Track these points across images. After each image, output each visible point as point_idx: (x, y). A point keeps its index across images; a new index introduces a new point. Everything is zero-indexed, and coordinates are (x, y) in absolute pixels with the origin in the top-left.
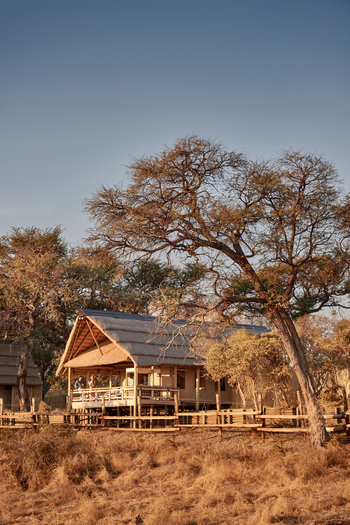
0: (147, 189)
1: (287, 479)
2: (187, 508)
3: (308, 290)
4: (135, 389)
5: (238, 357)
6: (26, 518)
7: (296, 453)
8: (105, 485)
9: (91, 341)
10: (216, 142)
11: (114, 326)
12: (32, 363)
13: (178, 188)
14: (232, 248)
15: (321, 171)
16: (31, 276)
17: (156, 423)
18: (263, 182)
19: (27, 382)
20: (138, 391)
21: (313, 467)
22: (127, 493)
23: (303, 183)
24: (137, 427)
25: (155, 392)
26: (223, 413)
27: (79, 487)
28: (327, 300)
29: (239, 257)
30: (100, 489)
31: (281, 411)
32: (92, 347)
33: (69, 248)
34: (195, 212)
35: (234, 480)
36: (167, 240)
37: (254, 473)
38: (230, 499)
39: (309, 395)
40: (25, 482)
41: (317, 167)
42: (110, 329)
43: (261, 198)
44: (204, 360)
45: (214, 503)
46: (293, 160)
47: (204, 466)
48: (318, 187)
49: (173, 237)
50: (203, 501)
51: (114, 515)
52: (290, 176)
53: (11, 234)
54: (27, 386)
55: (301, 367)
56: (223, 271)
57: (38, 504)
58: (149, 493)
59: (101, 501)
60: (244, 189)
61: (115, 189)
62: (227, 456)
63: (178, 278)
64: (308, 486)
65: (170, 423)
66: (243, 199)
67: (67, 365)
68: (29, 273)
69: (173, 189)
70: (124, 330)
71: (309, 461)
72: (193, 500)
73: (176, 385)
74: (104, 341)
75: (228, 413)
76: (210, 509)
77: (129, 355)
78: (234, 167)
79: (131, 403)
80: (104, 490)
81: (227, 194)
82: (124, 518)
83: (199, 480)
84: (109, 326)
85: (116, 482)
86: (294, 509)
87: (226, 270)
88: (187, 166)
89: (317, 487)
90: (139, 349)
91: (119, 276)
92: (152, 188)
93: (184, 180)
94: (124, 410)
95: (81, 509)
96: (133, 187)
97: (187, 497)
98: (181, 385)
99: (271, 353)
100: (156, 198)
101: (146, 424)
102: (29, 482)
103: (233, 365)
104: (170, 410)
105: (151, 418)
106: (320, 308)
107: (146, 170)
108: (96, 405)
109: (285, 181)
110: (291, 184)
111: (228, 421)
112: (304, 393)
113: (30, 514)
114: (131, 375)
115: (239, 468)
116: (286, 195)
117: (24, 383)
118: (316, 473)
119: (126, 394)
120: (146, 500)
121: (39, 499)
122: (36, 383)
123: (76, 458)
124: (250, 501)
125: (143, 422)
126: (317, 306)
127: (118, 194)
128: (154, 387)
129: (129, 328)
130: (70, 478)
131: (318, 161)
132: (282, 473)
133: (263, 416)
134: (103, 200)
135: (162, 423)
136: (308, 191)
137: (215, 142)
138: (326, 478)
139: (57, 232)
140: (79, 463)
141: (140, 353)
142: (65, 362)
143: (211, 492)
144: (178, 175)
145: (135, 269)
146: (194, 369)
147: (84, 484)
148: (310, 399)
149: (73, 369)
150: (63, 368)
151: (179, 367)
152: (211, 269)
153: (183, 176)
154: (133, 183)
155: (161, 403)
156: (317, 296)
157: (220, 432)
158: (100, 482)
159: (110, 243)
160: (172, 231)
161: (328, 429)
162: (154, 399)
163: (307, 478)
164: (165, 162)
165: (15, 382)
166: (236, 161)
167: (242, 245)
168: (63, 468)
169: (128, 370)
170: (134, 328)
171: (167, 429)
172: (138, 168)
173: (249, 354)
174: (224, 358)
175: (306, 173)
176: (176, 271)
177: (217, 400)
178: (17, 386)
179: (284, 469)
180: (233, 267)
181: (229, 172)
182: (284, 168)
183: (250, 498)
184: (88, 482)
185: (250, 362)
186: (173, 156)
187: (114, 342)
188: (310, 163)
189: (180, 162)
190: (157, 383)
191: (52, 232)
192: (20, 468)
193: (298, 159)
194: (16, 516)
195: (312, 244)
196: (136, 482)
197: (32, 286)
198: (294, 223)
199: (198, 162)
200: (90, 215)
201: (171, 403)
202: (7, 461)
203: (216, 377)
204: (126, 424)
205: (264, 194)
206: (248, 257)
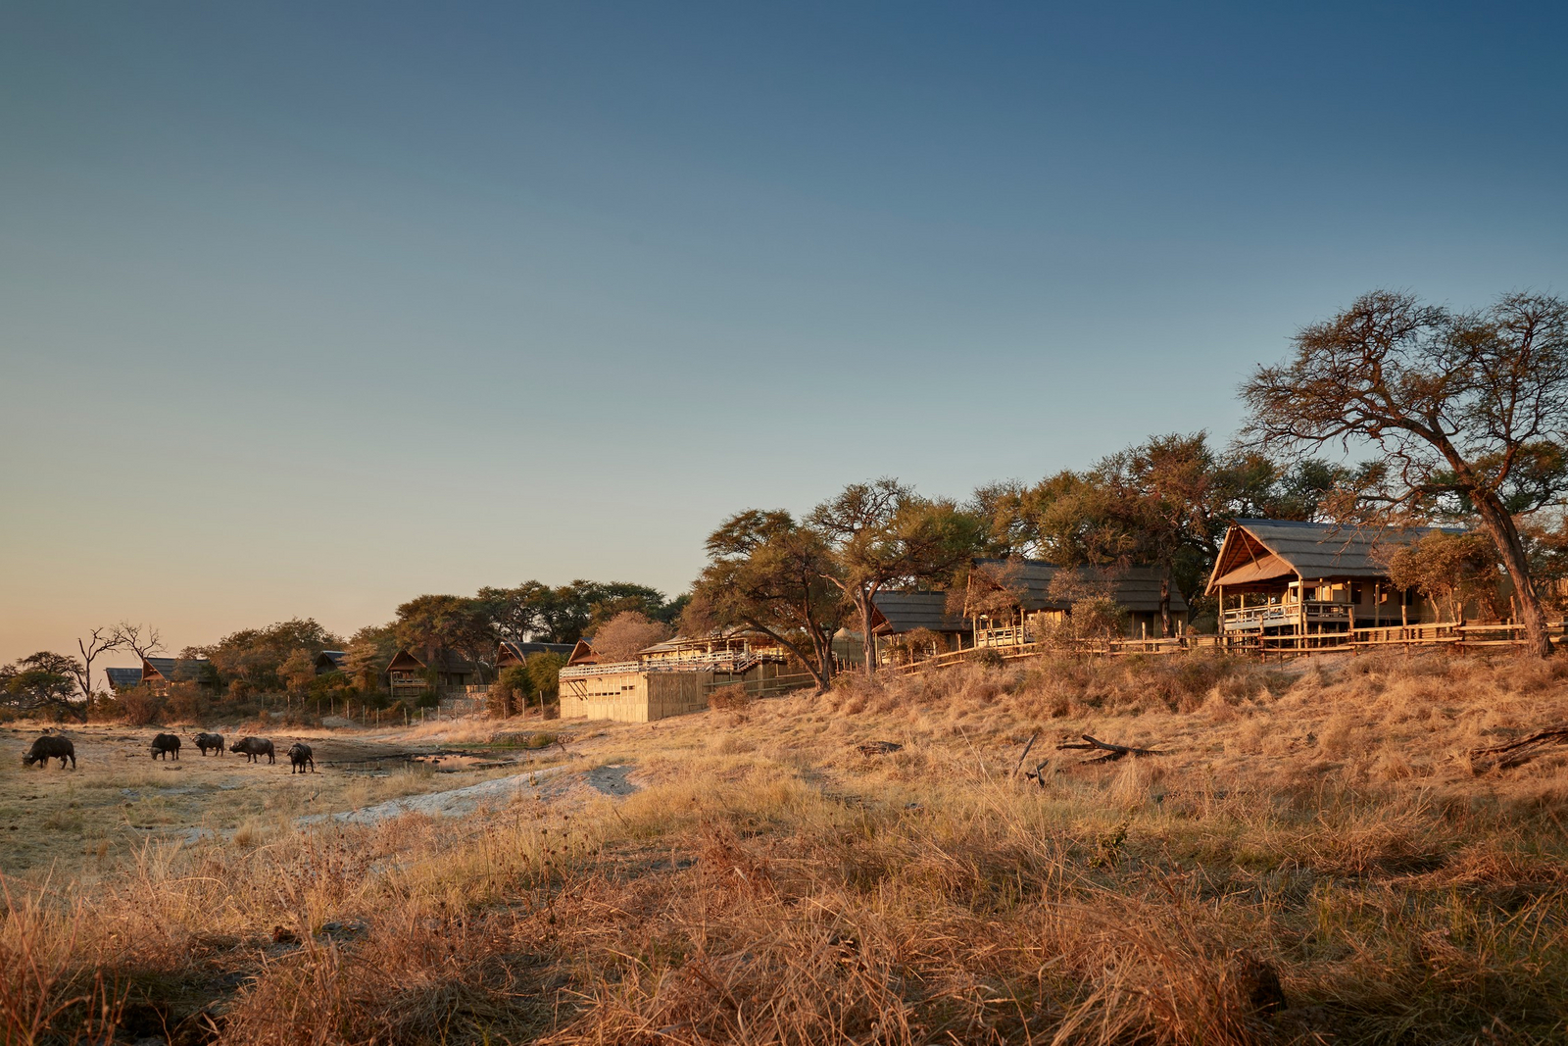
0: (1316, 365)
1: (1499, 693)
2: (1370, 725)
3: (1521, 487)
4: (1299, 605)
5: (1431, 562)
6: (1179, 737)
7: (1508, 667)
8: (1268, 705)
9: (1246, 555)
10: (1409, 294)
11: (1273, 536)
12: (1175, 588)
13: (1356, 359)
14: (1428, 428)
15: (1555, 315)
16: (1174, 488)
17: (1325, 642)
18: (1471, 340)
19: (1172, 608)
20: (1303, 607)
21: (1533, 680)
22: (1294, 713)
23: (1529, 334)
24: (1303, 646)
25: (1324, 608)
26: (1410, 627)
27: (1237, 708)
28: (1548, 497)
29: (1438, 438)
30: (1262, 710)
31: (1486, 622)
32: (1247, 561)
33: (1215, 455)
34: (1379, 388)
35: (1429, 696)
36: (1344, 422)
37: (1453, 689)
38: (1424, 715)
39: (1528, 599)
40: (1175, 704)
41: (1551, 310)
42: (1268, 540)
43: (1468, 362)
44: (1386, 569)
45: (1404, 719)
46: (1516, 305)
47: (1388, 684)
48: (1552, 335)
49: (1352, 417)
50: (1389, 717)
51: (1281, 733)
52: (1511, 326)
53: (1148, 443)
54: (1171, 613)
55: (1517, 565)
56: (1415, 455)
57: (1191, 725)
58: (1320, 713)
59: (1265, 720)
60: (1445, 352)
61: (1276, 368)
62: (1418, 673)
63: (1351, 481)
64: (1527, 699)
65: (1343, 641)
66: (1443, 365)
67: (1218, 582)
68: (1171, 485)
69: (1349, 361)
70: (1285, 540)
71: (1528, 674)
72: (1376, 717)
73: (1349, 600)
74: (1262, 553)
75: (1417, 627)
76: (1399, 726)
77: (1292, 567)
78: (1431, 325)
79: (1295, 620)
80: (1267, 710)
81: (1421, 361)
82: (1293, 736)
83: (1383, 697)
84: (1268, 535)
85: (1281, 702)
86: (1510, 723)
87: (1419, 455)
88: (1368, 329)
89: (1539, 700)
90: (1305, 559)
91: (1276, 484)
92: (1322, 362)
93: (1365, 346)
94: (1288, 629)
95: (1241, 729)
96: (1298, 363)
97: (1368, 714)
98: (1356, 599)
99: (1474, 554)
100: (1327, 375)
101: (1314, 643)
102: (1180, 706)
103: (1424, 570)
104: (1344, 627)
105: (1320, 636)
106: (1537, 508)
107: (1315, 341)
108: (1253, 625)
109: (1502, 335)
110: (1511, 337)
111: (1417, 635)
112: (1521, 597)
113: (1183, 734)
114: (1295, 590)
115: (1434, 684)
116: (1505, 354)
117: (1167, 608)
118: (1537, 686)
119: (1290, 610)
120: (1318, 719)
121: (1191, 721)
122: (1181, 609)
123: (1232, 680)
124: (1450, 717)
125: (1310, 640)
126: (1534, 506)
127: (1280, 374)
128: (1323, 602)
129: (1292, 537)
130: (1226, 700)
131: (1552, 302)
132: (1491, 686)
133: (1463, 628)
134: (1262, 383)
135: (1333, 642)
136: (1535, 344)
137: (1406, 295)
138: (1552, 691)
139: (1202, 437)
140: (1236, 684)
141: (1306, 563)
142: (1216, 581)
143: (1400, 708)
144: (1359, 342)
145: (1297, 473)
146: (1372, 580)
147: (1243, 705)
148: (1530, 603)
149: (1224, 587)
150: (1214, 587)
151: (1352, 578)
152: (1400, 453)
153: (1363, 343)
154: (1299, 359)
155: (1331, 620)
156: (1534, 493)
157: (1406, 649)
158: (1261, 703)
159: (1270, 433)
160: (1349, 411)
161: (1553, 640)
162: (1323, 616)
163: (1526, 691)
164: (1340, 328)
165: (1157, 608)
166: (1434, 318)
167: (1441, 423)
168: (1218, 689)
169: (1291, 585)
170: (1298, 537)
171: (1339, 648)
172: (1306, 338)
173: (1447, 555)
174: (1414, 563)
175: (1534, 320)
176: (1347, 473)
177: (1404, 613)
178: (1159, 613)
179: (1493, 683)
180: (1429, 449)
181: (1424, 333)
182: (1503, 317)
183: (1450, 714)
184: (1247, 703)
185: (1447, 566)
186: (1350, 319)
187: (1274, 553)
188: (1540, 307)
189: (1359, 325)
190: (1326, 598)
191: (1195, 437)
192: (1169, 691)
193: (1524, 302)
194: (1167, 736)
195: (1537, 415)
196: (1304, 702)
197: (1174, 498)
198: (1514, 389)
199: (1383, 323)
200: (1245, 402)
201: (1345, 620)
202: (1155, 685)
203: (1402, 587)
204: (1289, 644)
205: (1474, 355)
206: (1449, 435)
